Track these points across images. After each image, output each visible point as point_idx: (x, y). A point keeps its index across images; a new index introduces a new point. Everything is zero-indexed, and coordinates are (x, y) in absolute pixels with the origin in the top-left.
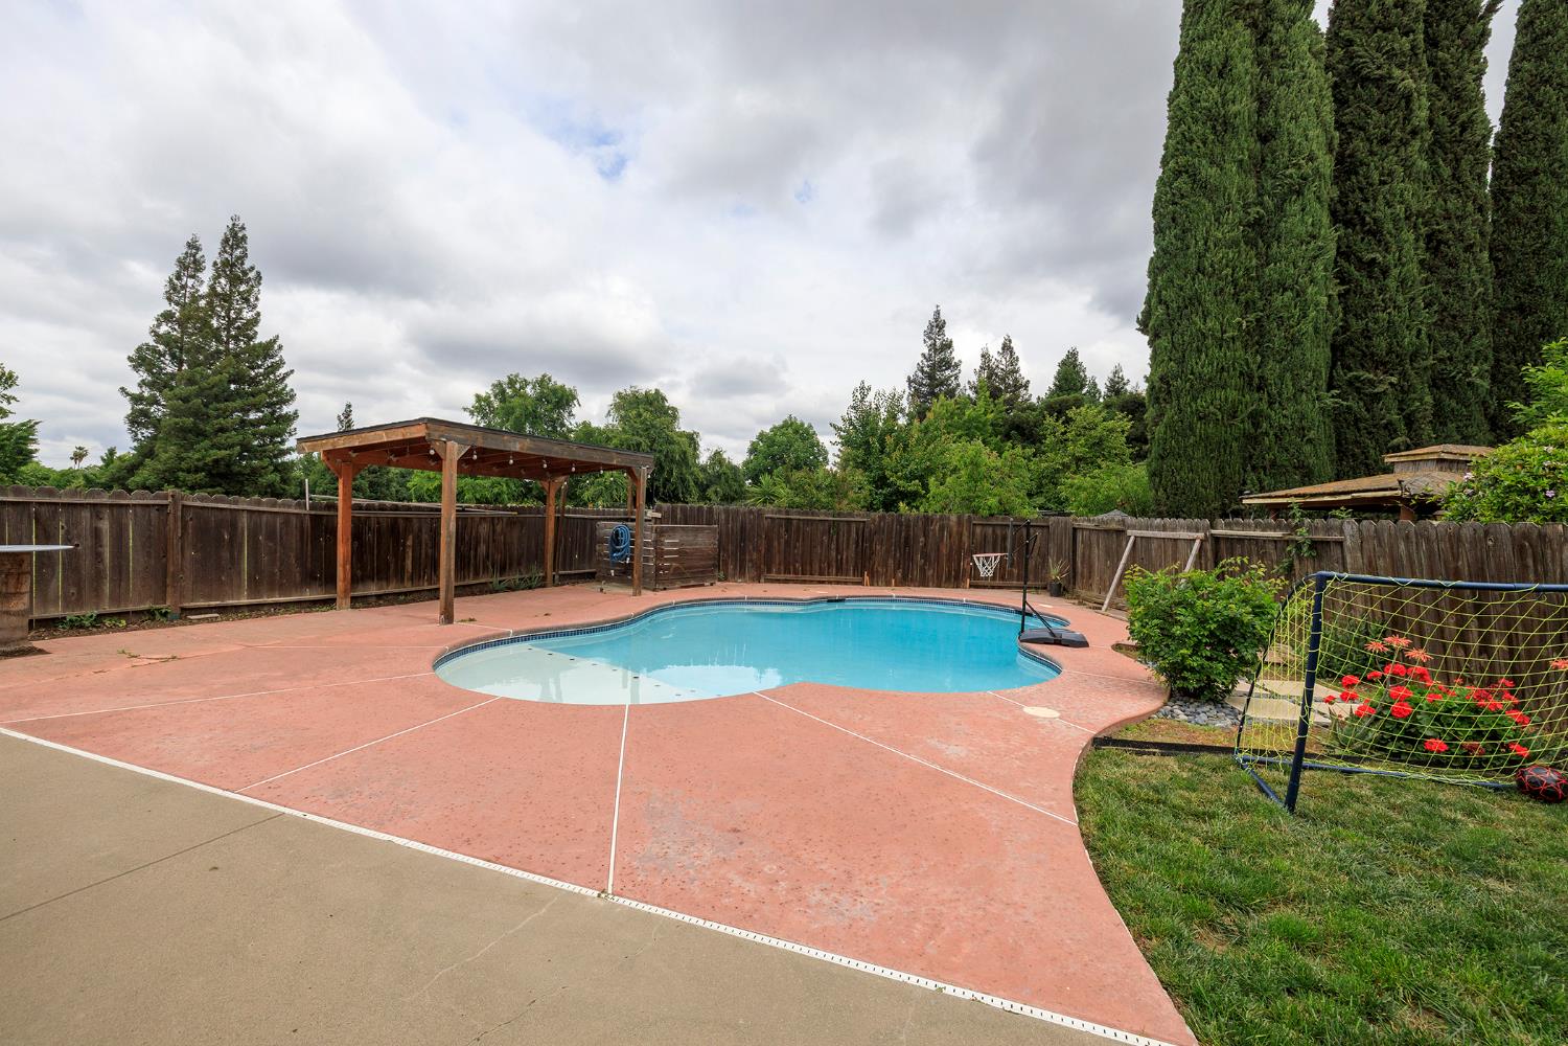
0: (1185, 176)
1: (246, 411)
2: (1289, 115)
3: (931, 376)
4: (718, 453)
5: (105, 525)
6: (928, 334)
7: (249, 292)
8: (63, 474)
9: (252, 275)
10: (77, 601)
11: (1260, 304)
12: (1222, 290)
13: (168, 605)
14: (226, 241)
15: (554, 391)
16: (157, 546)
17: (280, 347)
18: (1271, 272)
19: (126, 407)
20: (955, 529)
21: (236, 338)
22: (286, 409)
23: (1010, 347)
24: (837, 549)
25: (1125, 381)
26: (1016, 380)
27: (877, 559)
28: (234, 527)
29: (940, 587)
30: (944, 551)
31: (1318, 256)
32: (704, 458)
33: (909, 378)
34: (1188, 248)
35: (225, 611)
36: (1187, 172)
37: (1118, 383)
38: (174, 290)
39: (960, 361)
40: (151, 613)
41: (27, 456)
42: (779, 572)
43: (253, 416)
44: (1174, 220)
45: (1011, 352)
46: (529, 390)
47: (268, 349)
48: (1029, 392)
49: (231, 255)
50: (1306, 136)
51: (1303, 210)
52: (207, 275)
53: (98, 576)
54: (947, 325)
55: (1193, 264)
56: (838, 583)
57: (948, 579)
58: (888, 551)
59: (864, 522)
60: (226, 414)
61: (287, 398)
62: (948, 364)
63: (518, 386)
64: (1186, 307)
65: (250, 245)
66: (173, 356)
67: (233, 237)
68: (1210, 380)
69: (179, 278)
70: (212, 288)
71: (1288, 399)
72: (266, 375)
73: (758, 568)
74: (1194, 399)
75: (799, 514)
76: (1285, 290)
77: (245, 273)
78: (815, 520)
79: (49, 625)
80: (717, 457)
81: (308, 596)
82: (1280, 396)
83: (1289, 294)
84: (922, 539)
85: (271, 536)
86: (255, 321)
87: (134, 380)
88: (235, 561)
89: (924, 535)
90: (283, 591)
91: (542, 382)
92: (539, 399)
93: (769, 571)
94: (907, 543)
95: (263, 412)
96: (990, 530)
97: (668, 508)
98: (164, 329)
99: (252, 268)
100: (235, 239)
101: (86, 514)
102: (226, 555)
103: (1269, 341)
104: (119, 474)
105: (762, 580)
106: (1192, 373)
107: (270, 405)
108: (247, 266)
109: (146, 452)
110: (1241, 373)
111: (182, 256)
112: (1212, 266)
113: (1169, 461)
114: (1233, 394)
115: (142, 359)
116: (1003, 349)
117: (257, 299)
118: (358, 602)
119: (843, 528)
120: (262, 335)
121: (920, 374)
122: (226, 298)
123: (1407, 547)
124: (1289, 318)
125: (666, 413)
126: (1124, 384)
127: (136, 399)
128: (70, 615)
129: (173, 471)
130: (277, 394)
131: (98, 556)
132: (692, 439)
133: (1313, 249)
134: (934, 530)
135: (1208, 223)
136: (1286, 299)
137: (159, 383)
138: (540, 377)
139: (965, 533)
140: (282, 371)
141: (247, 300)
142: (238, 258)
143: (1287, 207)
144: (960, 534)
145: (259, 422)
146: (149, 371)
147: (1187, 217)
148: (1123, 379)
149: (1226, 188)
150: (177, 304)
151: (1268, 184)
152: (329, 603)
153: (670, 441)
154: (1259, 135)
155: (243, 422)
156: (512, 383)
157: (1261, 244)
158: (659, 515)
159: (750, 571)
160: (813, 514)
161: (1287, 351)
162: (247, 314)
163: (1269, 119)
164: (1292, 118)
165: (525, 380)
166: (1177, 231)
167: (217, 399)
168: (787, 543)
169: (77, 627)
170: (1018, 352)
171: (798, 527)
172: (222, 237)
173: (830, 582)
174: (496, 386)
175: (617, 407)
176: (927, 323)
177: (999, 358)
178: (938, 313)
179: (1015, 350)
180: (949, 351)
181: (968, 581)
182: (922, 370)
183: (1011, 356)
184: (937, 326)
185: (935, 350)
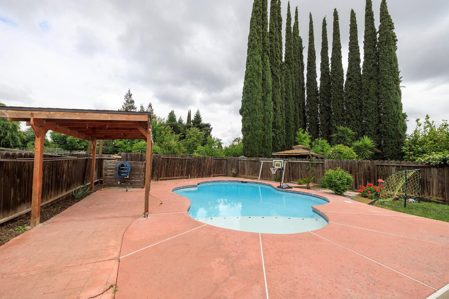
3: (127, 110)
6: (126, 97)
11: (264, 113)
12: (259, 109)
20: (210, 161)
24: (182, 168)
26: (153, 116)
27: (193, 170)
29: (206, 177)
30: (208, 167)
34: (253, 98)
42: (163, 177)
44: (250, 91)
45: (151, 107)
50: (270, 82)
51: (270, 96)
56: (181, 179)
57: (208, 175)
58: (195, 168)
59: (190, 159)
62: (133, 107)
73: (158, 176)
74: (255, 131)
75: (171, 156)
78: (176, 158)
84: (203, 164)
89: (204, 163)
93: (161, 176)
94: (200, 165)
96: (216, 160)
97: (124, 154)
105: (159, 180)
106: (254, 126)
110: (262, 127)
112: (257, 103)
113: (250, 144)
116: (149, 106)
119: (184, 161)
123: (338, 164)
126: (182, 121)
134: (206, 161)
139: (212, 162)
144: (211, 162)
147: (253, 91)
149: (259, 88)
151: (264, 89)
154: (263, 79)
157: (263, 101)
158: (120, 157)
159: (155, 177)
160: (175, 157)
164: (268, 78)
168: (167, 167)
171: (171, 161)
173: (179, 179)
176: (126, 94)
177: (148, 108)
178: (129, 91)
179: (152, 107)
180: (133, 104)
181: (212, 175)
182: (123, 108)
183: (151, 108)
184: (129, 95)
185: (128, 102)
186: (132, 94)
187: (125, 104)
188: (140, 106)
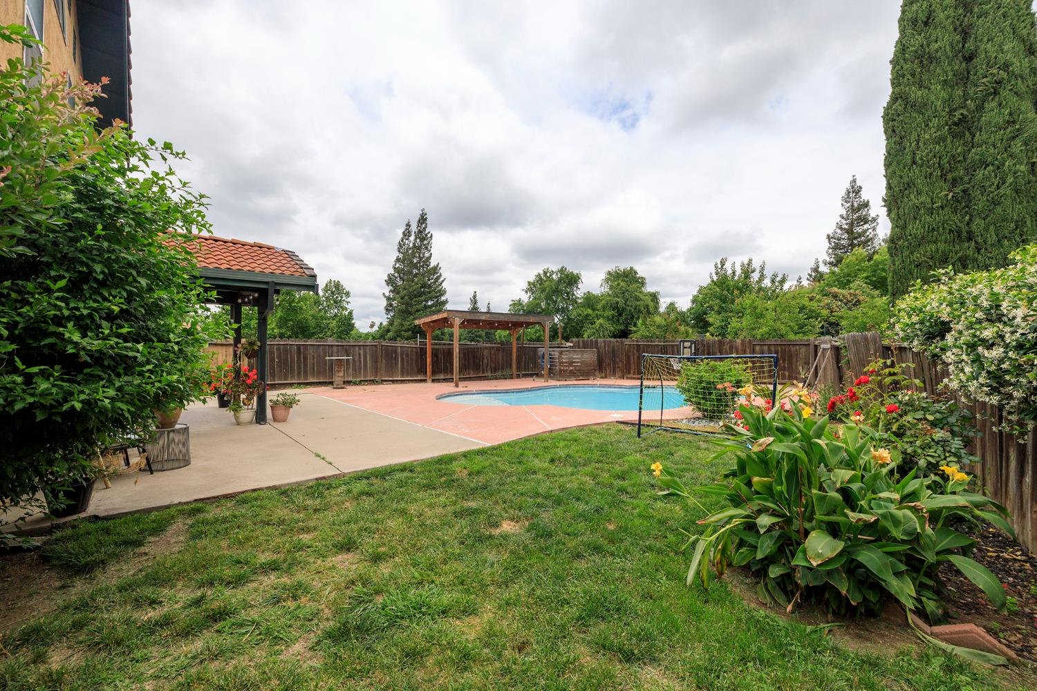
0: (900, 100)
1: (427, 301)
2: (985, 39)
3: (850, 231)
4: (672, 304)
5: (362, 352)
6: (847, 199)
7: (428, 244)
8: (366, 334)
9: (429, 235)
10: (355, 376)
11: (966, 179)
12: (931, 174)
13: (377, 379)
14: (419, 221)
15: (567, 276)
16: (375, 360)
17: (440, 268)
18: (974, 154)
19: (384, 303)
20: (740, 348)
21: (423, 266)
22: (443, 298)
28: (396, 352)
31: (1017, 136)
32: (663, 308)
33: (828, 236)
34: (905, 149)
35: (394, 382)
36: (901, 97)
38: (401, 246)
39: (876, 216)
40: (373, 381)
41: (352, 327)
42: (635, 374)
43: (430, 303)
44: (894, 131)
46: (554, 277)
47: (435, 270)
49: (421, 227)
50: (1002, 50)
51: (1000, 105)
52: (412, 238)
53: (360, 369)
54: (862, 190)
55: (909, 158)
60: (419, 303)
61: (443, 293)
62: (866, 220)
63: (548, 275)
64: (906, 189)
65: (428, 222)
66: (400, 278)
68: (923, 238)
69: (402, 241)
70: (414, 244)
71: (992, 245)
72: (435, 283)
73: (623, 371)
74: (912, 253)
75: (643, 341)
76: (987, 166)
77: (426, 235)
78: (653, 345)
79: (349, 383)
80: (672, 307)
81: (419, 378)
82: (986, 244)
83: (991, 168)
85: (407, 356)
86: (430, 257)
87: (387, 290)
88: (396, 364)
90: (411, 375)
91: (562, 270)
92: (560, 280)
93: (629, 373)
95: (433, 301)
96: (766, 348)
98: (398, 265)
99: (429, 232)
100: (423, 219)
101: (357, 348)
102: (394, 362)
103: (975, 205)
104: (384, 332)
105: (626, 378)
106: (911, 235)
107: (436, 297)
108: (427, 232)
109: (391, 323)
110: (951, 231)
111: (404, 230)
112: (921, 159)
114: (941, 246)
115: (390, 281)
117: (431, 247)
118: (433, 381)
119: (670, 349)
120: (433, 263)
121: (839, 231)
122: (419, 248)
124: (990, 186)
125: (637, 281)
127: (388, 299)
128: (354, 380)
129: (400, 331)
130: (440, 291)
131: (360, 362)
132: (654, 297)
133: (1010, 132)
134: (726, 349)
135: (919, 129)
136: (986, 173)
137: (395, 290)
138: (560, 268)
139: (748, 350)
140: (441, 280)
141: (427, 248)
142: (424, 229)
143: (986, 105)
144: (744, 351)
145: (432, 306)
146: (392, 285)
147: (903, 128)
149: (932, 102)
150: (402, 253)
151: (971, 92)
152: (425, 381)
153: (637, 299)
154: (964, 57)
155: (426, 307)
156: (545, 273)
157: (967, 134)
158: (571, 345)
159: (619, 373)
160: (651, 342)
161: (990, 210)
162: (427, 255)
163: (970, 45)
164: (988, 40)
165: (552, 271)
166: (897, 139)
167: (415, 296)
168: (638, 358)
169: (355, 384)
172: (418, 219)
174: (537, 276)
175: (607, 280)
176: (845, 191)
178: (854, 181)
180: (866, 210)
182: (841, 228)
184: (854, 192)
185: (853, 211)
186: (861, 187)
187: (845, 218)
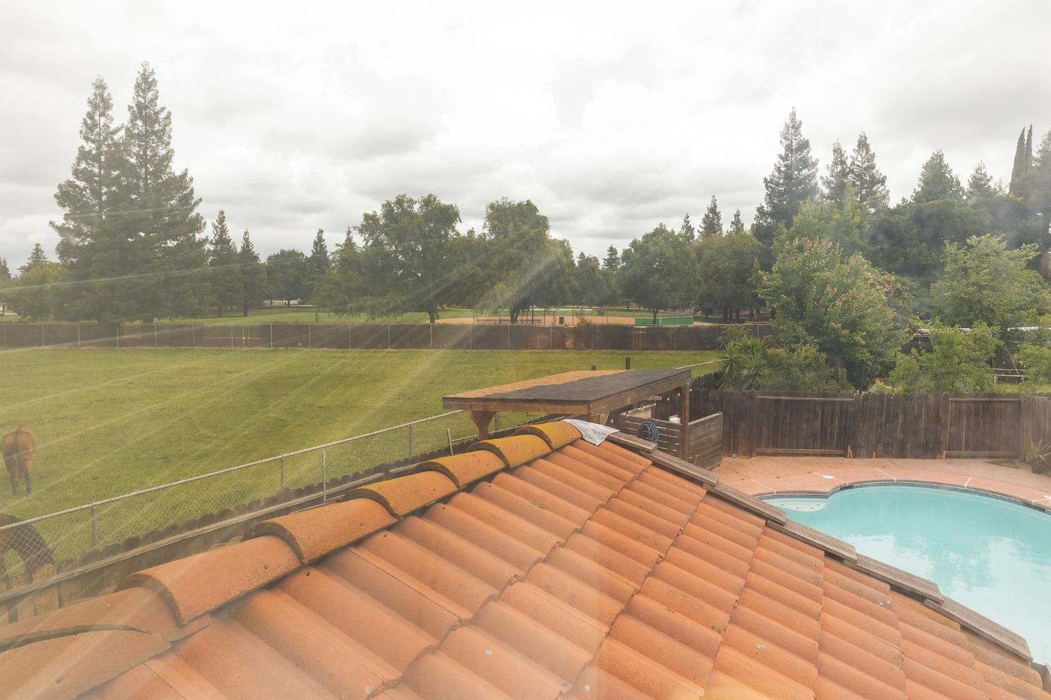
3: (788, 176)
6: (785, 135)
7: (163, 131)
9: (163, 114)
14: (138, 86)
15: (439, 209)
17: (191, 180)
20: (933, 407)
21: (154, 175)
23: (866, 144)
25: (988, 178)
26: (873, 177)
27: (860, 435)
29: (920, 458)
30: (922, 425)
37: (981, 179)
38: (90, 127)
39: (817, 160)
42: (767, 446)
45: (867, 149)
46: (416, 208)
47: (181, 181)
48: (887, 189)
49: (144, 98)
54: (802, 126)
56: (822, 455)
57: (926, 451)
59: (848, 402)
62: (805, 163)
63: (405, 205)
65: (159, 87)
66: (91, 190)
67: (145, 83)
69: (91, 116)
73: (750, 444)
75: (787, 395)
78: (802, 401)
86: (169, 157)
89: (904, 413)
91: (428, 201)
92: (425, 216)
95: (178, 240)
96: (964, 406)
98: (83, 166)
99: (163, 109)
100: (146, 83)
105: (753, 453)
108: (158, 108)
111: (92, 98)
115: (65, 195)
116: (859, 146)
117: (170, 137)
119: (828, 407)
120: (176, 168)
121: (777, 174)
122: (143, 138)
125: (538, 222)
126: (988, 180)
127: (63, 231)
138: (425, 196)
139: (942, 409)
140: (193, 199)
141: (160, 139)
142: (152, 101)
144: (938, 411)
146: (72, 205)
148: (986, 176)
150: (93, 142)
156: (401, 202)
160: (800, 396)
162: (162, 151)
165: (412, 200)
168: (776, 421)
170: (873, 149)
171: (786, 407)
173: (815, 455)
174: (386, 205)
175: (490, 217)
176: (784, 126)
177: (855, 155)
178: (794, 114)
179: (871, 147)
180: (806, 151)
181: (945, 452)
182: (779, 170)
183: (867, 152)
184: (793, 127)
185: (792, 150)
186: (801, 123)
187: (784, 158)
188: (832, 150)
